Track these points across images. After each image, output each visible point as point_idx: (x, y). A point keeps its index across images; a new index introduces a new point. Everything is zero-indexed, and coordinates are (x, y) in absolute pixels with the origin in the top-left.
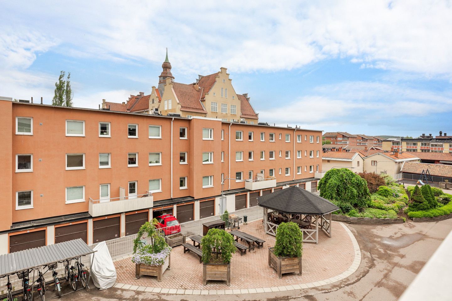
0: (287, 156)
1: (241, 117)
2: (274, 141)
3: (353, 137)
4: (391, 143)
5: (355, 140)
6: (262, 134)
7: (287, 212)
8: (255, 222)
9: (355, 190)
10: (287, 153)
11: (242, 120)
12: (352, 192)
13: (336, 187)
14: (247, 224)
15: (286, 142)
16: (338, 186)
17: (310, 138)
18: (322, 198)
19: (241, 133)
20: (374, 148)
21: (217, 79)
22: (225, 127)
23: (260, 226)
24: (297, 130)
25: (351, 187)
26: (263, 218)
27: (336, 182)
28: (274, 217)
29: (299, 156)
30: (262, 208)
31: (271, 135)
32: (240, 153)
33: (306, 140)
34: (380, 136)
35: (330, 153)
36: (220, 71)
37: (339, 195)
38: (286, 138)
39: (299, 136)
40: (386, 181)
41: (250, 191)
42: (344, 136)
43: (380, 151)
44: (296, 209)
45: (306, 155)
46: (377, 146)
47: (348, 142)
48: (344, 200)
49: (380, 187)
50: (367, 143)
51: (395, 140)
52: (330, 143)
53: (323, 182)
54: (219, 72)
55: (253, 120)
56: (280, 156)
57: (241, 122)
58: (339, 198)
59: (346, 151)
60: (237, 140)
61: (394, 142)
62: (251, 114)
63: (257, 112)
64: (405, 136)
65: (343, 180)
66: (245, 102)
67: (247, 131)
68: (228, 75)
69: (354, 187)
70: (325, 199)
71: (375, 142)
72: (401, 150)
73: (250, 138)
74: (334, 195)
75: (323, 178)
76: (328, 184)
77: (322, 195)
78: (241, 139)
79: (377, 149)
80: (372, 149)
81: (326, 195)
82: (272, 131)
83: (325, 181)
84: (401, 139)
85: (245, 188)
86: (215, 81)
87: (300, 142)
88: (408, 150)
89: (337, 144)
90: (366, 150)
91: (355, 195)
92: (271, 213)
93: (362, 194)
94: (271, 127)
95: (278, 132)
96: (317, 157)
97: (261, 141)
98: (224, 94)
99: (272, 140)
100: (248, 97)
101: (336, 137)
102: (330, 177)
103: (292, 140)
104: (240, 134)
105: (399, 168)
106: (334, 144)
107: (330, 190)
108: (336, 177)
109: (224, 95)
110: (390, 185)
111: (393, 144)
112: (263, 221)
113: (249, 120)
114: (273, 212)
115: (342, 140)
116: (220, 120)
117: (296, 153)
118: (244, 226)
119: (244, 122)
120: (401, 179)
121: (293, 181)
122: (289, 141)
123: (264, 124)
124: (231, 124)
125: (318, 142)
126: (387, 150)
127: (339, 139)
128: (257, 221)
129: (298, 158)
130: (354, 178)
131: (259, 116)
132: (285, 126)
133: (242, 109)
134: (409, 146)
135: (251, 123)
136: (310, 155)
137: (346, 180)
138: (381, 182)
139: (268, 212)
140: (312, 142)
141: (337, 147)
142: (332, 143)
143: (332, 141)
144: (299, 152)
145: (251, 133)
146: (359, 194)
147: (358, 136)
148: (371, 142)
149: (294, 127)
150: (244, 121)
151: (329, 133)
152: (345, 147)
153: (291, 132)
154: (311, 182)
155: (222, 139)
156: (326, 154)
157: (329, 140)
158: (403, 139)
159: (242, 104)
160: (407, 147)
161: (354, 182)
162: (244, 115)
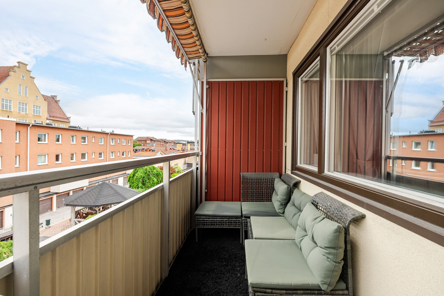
0: (101, 157)
1: (47, 119)
2: (86, 143)
3: (158, 141)
4: (182, 144)
5: (159, 143)
6: (73, 137)
7: (96, 206)
8: (60, 223)
9: (155, 179)
10: (100, 154)
11: (48, 122)
12: (153, 180)
13: (142, 179)
14: (50, 227)
15: (100, 144)
16: (144, 177)
17: (123, 140)
18: (130, 189)
19: (45, 135)
20: (171, 148)
21: (11, 73)
22: (21, 128)
23: (67, 225)
24: (110, 134)
25: (152, 177)
26: (70, 217)
27: (141, 175)
28: (82, 213)
29: (113, 157)
30: (69, 207)
31: (84, 138)
32: (44, 156)
33: (119, 142)
34: (176, 140)
35: (140, 153)
36: (17, 65)
37: (144, 184)
38: (100, 140)
39: (112, 139)
40: (177, 170)
41: (57, 193)
42: (151, 140)
43: (175, 150)
44: (104, 201)
45: (118, 155)
46: (173, 147)
47: (154, 144)
48: (148, 187)
49: (173, 174)
50: (167, 145)
51: (184, 142)
52: (140, 145)
53: (132, 176)
54: (15, 66)
55: (64, 123)
56: (93, 157)
57: (47, 124)
58: (144, 187)
59: (153, 151)
60: (39, 142)
61: (183, 144)
62: (61, 116)
63: (68, 115)
64: (190, 140)
65: (147, 172)
66: (54, 104)
67: (55, 133)
68: (30, 72)
69: (154, 177)
70: (132, 189)
71: (173, 144)
72: (187, 149)
73: (58, 140)
74: (140, 185)
75: (131, 173)
76: (135, 177)
77: (130, 187)
78: (45, 141)
79: (173, 149)
80: (171, 149)
81: (133, 186)
82: (84, 135)
83: (134, 175)
84: (187, 142)
85: (50, 191)
86: (9, 75)
87: (114, 144)
88: (191, 149)
89: (146, 146)
90: (166, 150)
91: (155, 183)
92: (80, 210)
93: (160, 181)
94: (83, 130)
95: (91, 135)
96: (129, 156)
97: (72, 143)
98: (23, 91)
99: (85, 142)
100: (58, 99)
101: (146, 141)
102: (137, 171)
103: (106, 142)
104: (43, 137)
105: (185, 161)
106: (144, 146)
107: (137, 181)
108: (142, 171)
109: (23, 93)
110: (179, 173)
111: (183, 145)
112: (70, 220)
113: (59, 122)
114: (82, 209)
115: (150, 143)
116: (15, 120)
117: (109, 154)
118: (46, 230)
119: (52, 125)
120: (186, 168)
121: (107, 178)
122: (103, 144)
123: (76, 127)
124: (31, 125)
125: (130, 144)
126: (179, 149)
127: (148, 142)
128: (63, 222)
129: (111, 158)
130: (155, 170)
131: (71, 120)
132: (99, 130)
133: (49, 111)
134: (192, 146)
135: (62, 126)
136: (123, 155)
137: (149, 172)
138: (173, 171)
139: (76, 211)
140: (125, 144)
141: (145, 148)
142: (142, 145)
143: (143, 143)
144: (112, 152)
145: (59, 136)
146: (159, 181)
147: (161, 140)
148: (170, 144)
149: (108, 131)
150: (52, 123)
151: (141, 137)
152: (152, 148)
153: (105, 136)
154: (123, 177)
155: (17, 141)
156: (136, 153)
157: (140, 143)
158: (188, 142)
159: (48, 106)
160: (191, 147)
161: (154, 173)
162: (51, 117)
